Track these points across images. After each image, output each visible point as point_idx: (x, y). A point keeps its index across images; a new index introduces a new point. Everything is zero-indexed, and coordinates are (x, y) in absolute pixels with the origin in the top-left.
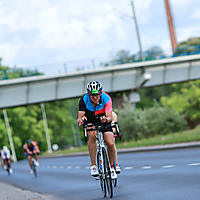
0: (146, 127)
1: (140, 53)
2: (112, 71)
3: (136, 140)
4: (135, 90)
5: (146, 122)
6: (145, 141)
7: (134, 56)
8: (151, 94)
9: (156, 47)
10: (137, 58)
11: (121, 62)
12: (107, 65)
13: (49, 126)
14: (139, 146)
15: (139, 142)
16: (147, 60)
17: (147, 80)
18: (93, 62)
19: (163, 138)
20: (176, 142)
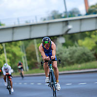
0: (69, 59)
1: (66, 12)
2: (48, 24)
3: (63, 67)
4: (62, 36)
5: (69, 55)
6: (68, 67)
7: (61, 14)
8: (72, 38)
9: (76, 9)
10: (63, 16)
11: (54, 18)
12: (45, 20)
13: (7, 58)
14: (64, 70)
15: (65, 68)
16: (69, 17)
17: (70, 29)
18: (36, 17)
19: (79, 66)
20: (88, 69)
